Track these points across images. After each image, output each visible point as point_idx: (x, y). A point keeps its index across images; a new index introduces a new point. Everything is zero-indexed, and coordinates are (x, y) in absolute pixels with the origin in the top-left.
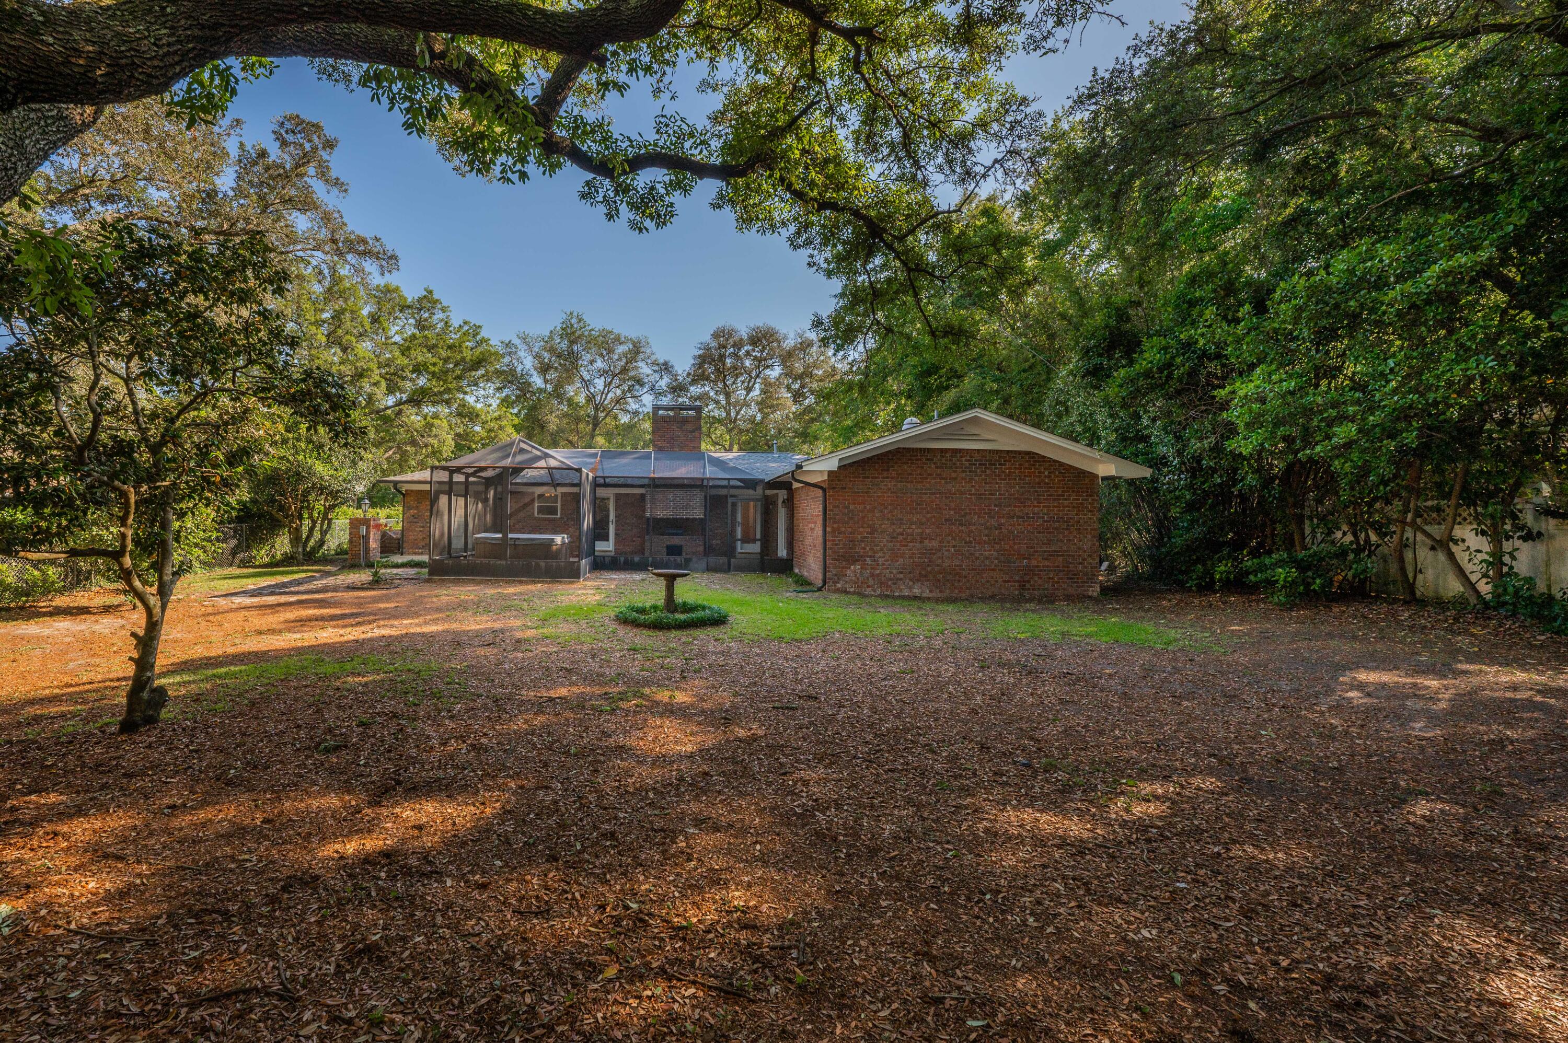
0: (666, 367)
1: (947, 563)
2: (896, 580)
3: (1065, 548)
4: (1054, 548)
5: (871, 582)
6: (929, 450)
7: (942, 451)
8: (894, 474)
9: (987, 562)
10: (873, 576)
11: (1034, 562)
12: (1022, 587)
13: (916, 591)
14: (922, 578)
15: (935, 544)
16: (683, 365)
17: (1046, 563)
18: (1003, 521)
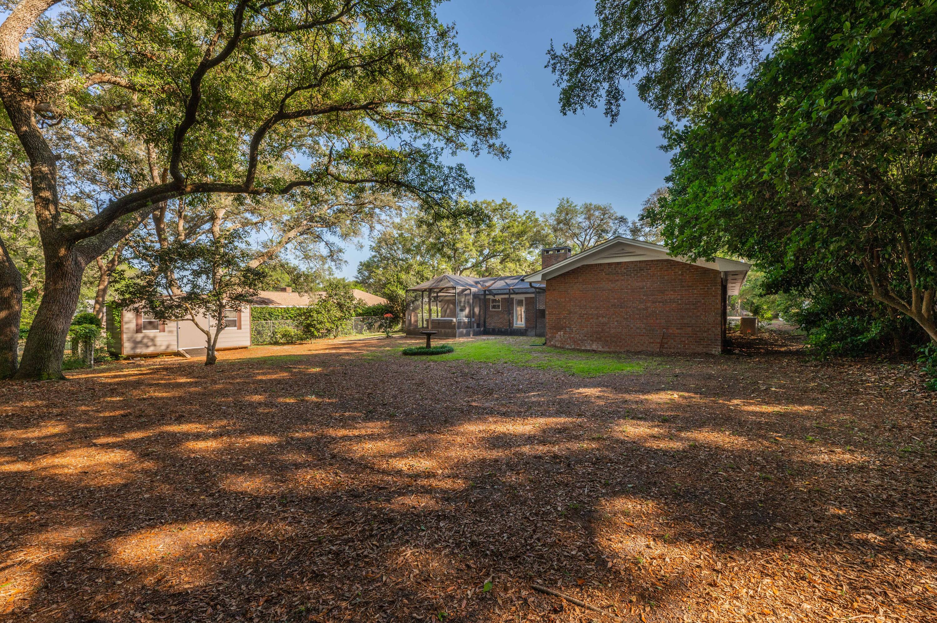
0: (622, 220)
1: (613, 331)
2: (583, 341)
3: (693, 322)
4: (685, 321)
5: (569, 341)
6: (601, 264)
7: (609, 264)
8: (581, 280)
9: (638, 331)
10: (570, 338)
11: (671, 331)
12: (662, 346)
13: (594, 347)
14: (598, 339)
15: (605, 320)
16: (633, 217)
17: (679, 331)
18: (649, 305)
